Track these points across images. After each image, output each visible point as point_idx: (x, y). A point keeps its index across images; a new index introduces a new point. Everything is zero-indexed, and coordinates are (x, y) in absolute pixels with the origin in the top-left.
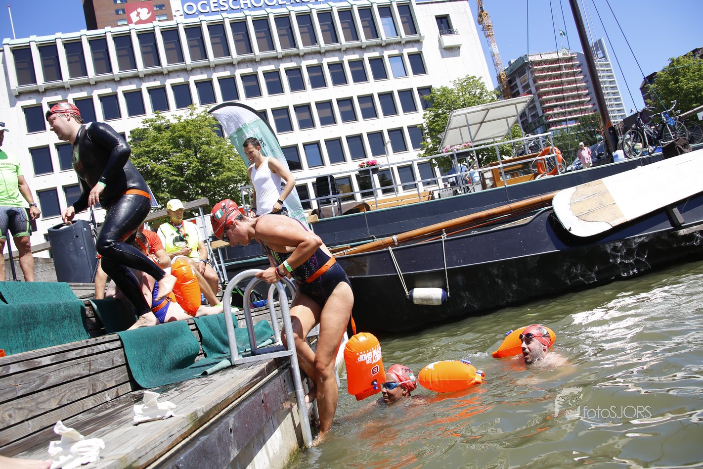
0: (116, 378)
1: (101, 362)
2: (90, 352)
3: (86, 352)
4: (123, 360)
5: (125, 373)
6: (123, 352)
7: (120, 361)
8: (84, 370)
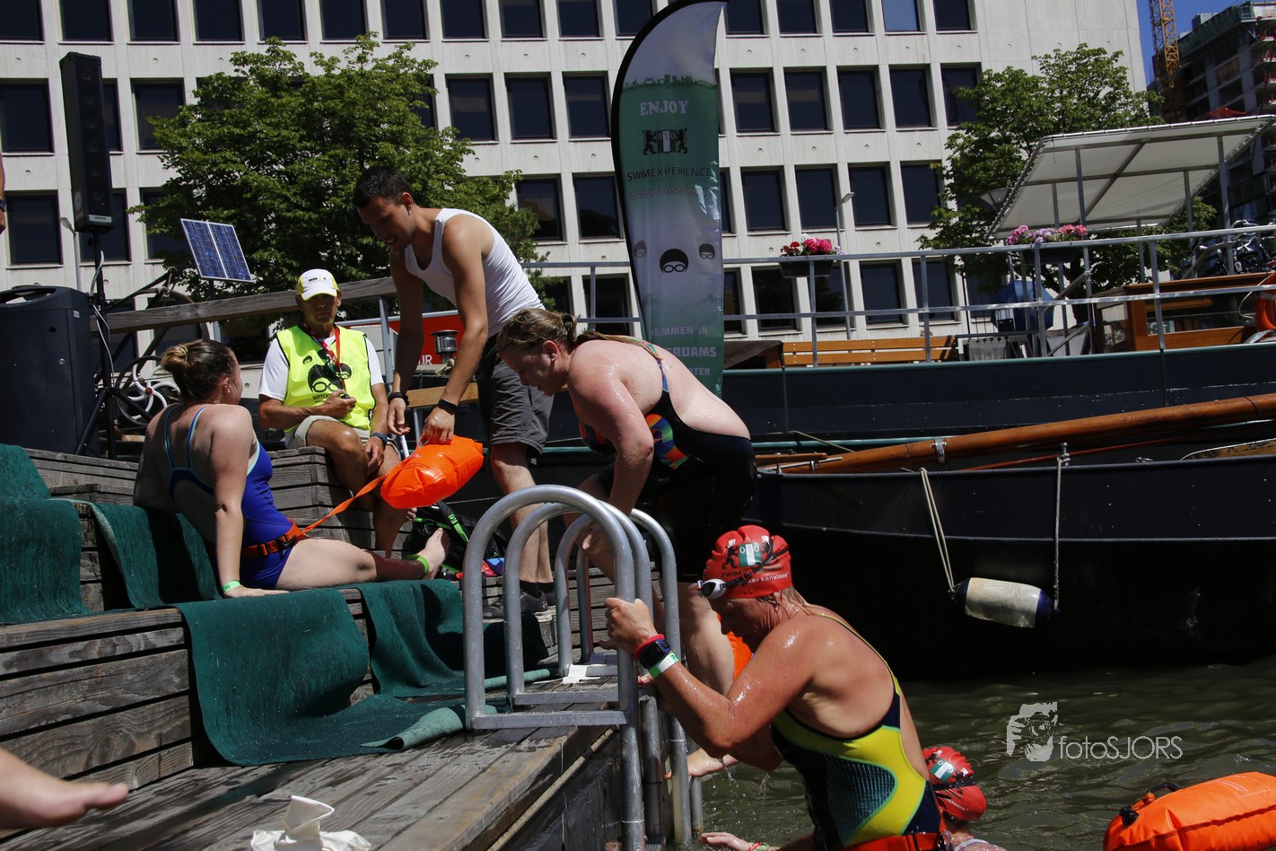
0: (160, 727)
1: (130, 680)
2: (109, 649)
3: (96, 649)
4: (183, 681)
5: (182, 716)
6: (185, 660)
7: (176, 682)
8: (85, 699)
